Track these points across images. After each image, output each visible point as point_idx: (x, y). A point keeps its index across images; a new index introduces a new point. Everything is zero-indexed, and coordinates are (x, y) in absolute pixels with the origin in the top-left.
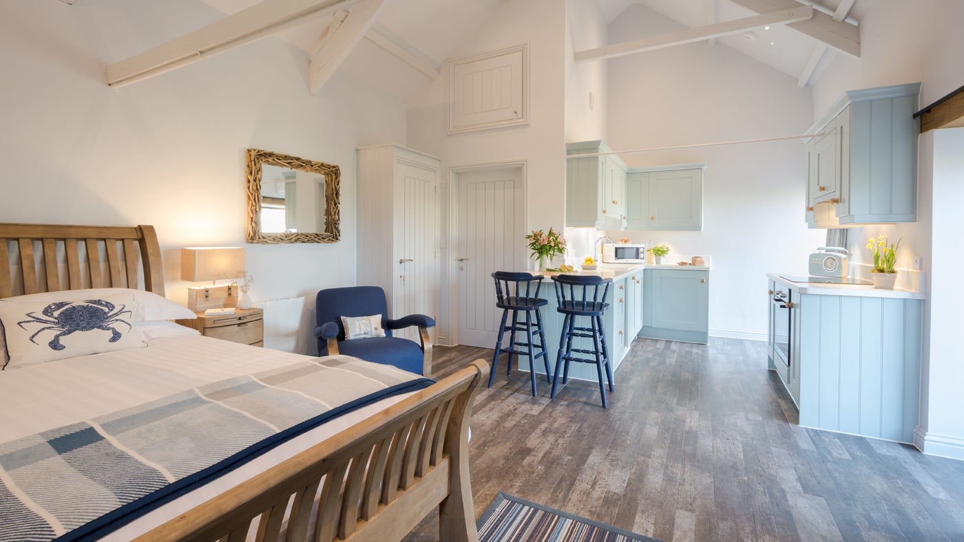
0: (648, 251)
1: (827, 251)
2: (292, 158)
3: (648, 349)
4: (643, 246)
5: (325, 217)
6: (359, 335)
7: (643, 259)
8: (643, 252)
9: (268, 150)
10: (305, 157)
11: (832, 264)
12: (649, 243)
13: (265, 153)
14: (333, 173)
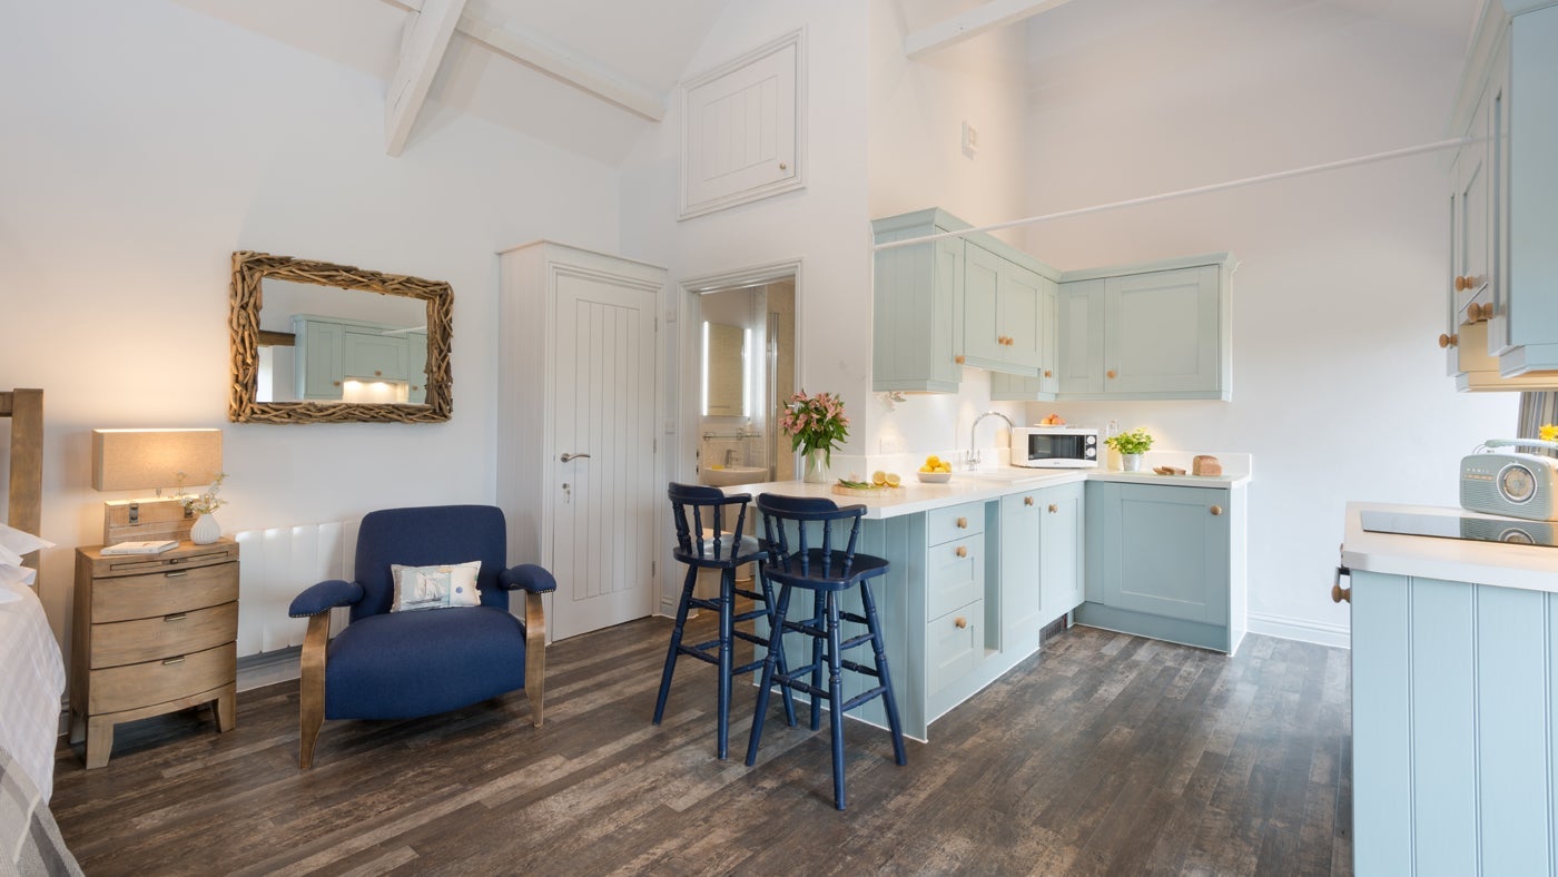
0: (1107, 442)
1: (1520, 449)
2: (337, 268)
3: (1080, 653)
4: (1095, 432)
5: (426, 375)
6: (420, 602)
7: (1094, 458)
8: (1094, 446)
9: (276, 252)
10: (365, 265)
11: (1522, 484)
12: (1111, 427)
13: (269, 259)
14: (439, 295)
